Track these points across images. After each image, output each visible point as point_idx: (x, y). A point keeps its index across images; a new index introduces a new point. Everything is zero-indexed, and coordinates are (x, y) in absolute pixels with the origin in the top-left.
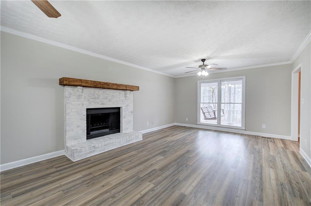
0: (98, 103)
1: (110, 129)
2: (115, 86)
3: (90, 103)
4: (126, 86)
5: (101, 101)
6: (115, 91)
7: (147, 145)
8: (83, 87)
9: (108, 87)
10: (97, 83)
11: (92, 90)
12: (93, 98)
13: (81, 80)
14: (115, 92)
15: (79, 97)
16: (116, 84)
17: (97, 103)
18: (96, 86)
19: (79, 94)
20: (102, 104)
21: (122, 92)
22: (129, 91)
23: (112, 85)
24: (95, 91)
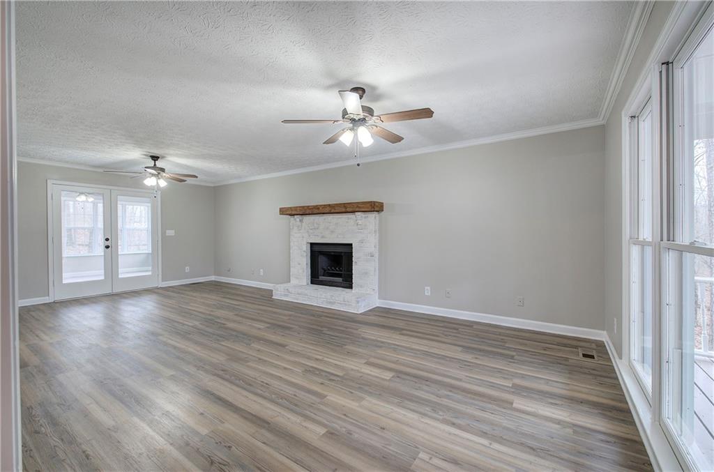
0: (318, 236)
1: (344, 278)
3: (310, 235)
5: (322, 233)
6: (340, 217)
12: (312, 229)
15: (299, 228)
19: (298, 224)
21: (353, 217)
24: (315, 219)
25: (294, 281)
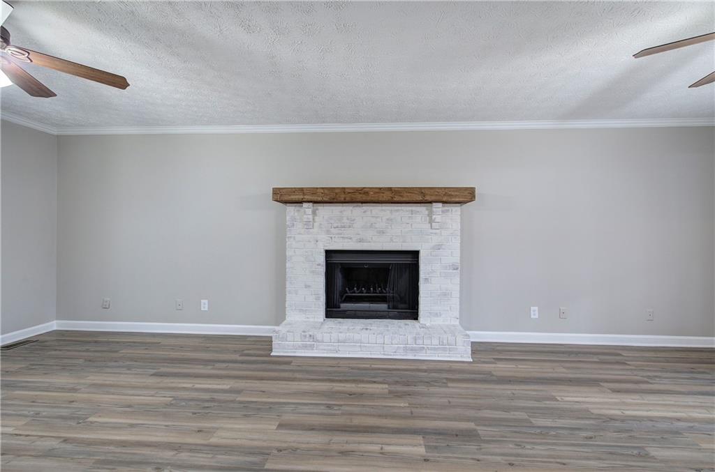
0: (351, 238)
1: (391, 304)
2: (384, 195)
3: (331, 238)
4: (421, 191)
5: (359, 234)
6: (396, 208)
7: (450, 385)
8: (315, 205)
9: (365, 198)
10: (337, 191)
11: (335, 210)
12: (337, 227)
13: (302, 189)
14: (397, 211)
15: (308, 225)
16: (390, 189)
17: (347, 238)
18: (334, 199)
19: (308, 218)
20: (361, 241)
21: (422, 210)
22: (440, 205)
23: (375, 193)
24: (344, 211)
25: (292, 317)
